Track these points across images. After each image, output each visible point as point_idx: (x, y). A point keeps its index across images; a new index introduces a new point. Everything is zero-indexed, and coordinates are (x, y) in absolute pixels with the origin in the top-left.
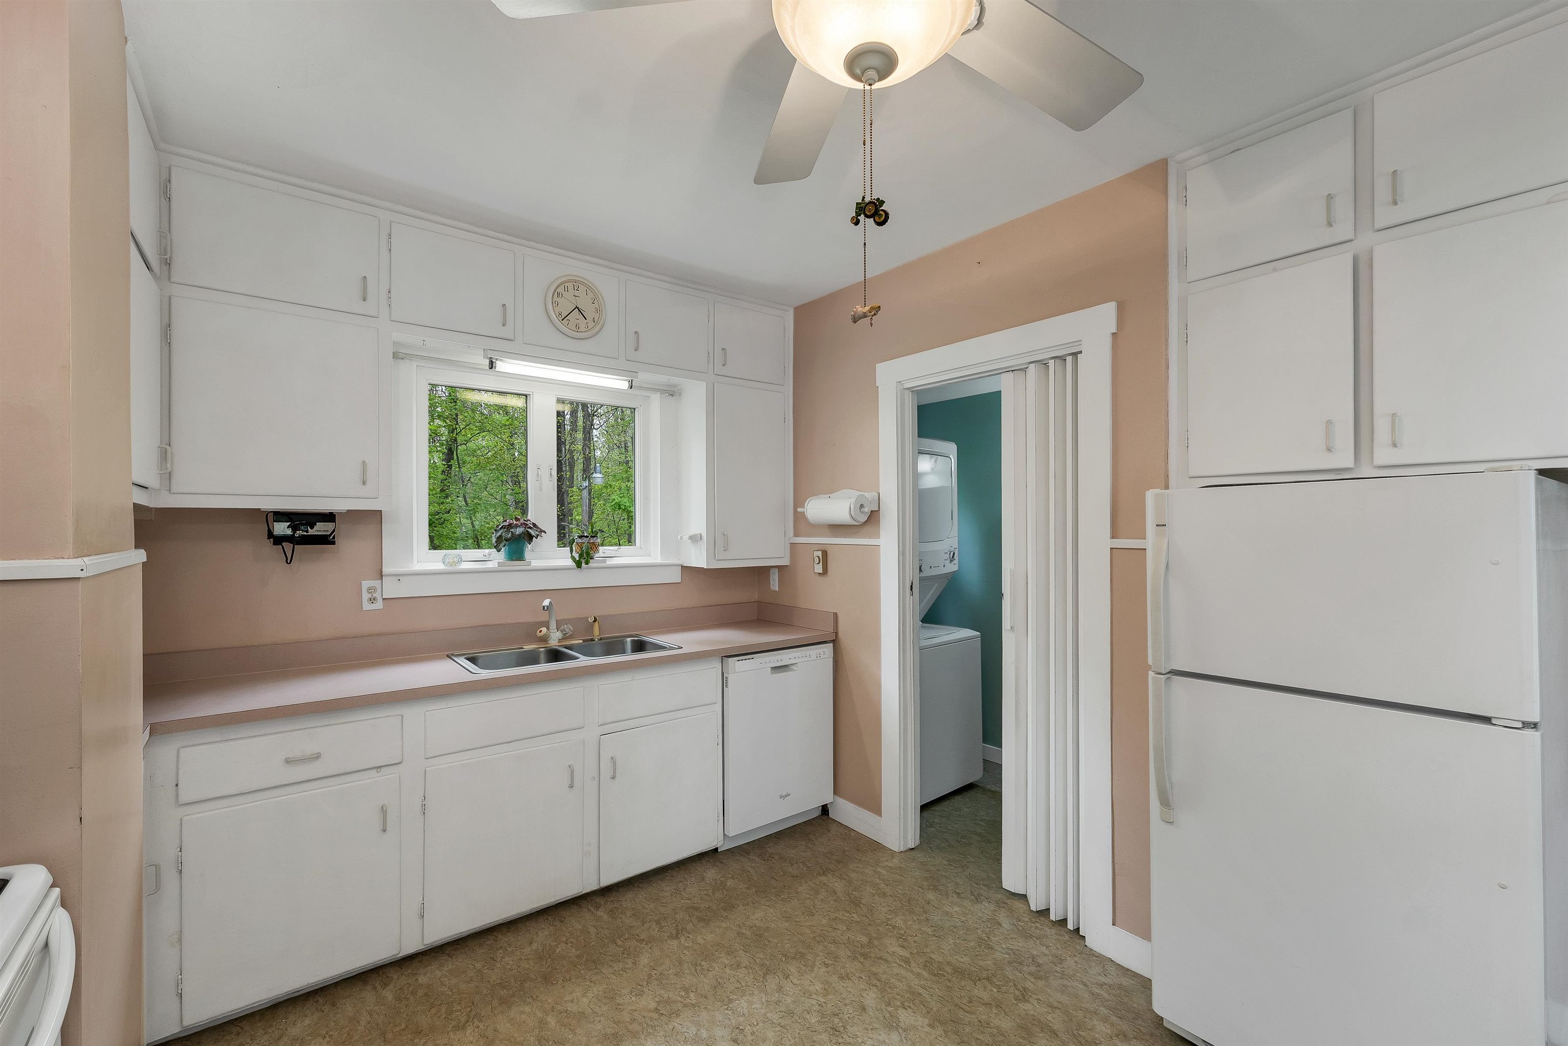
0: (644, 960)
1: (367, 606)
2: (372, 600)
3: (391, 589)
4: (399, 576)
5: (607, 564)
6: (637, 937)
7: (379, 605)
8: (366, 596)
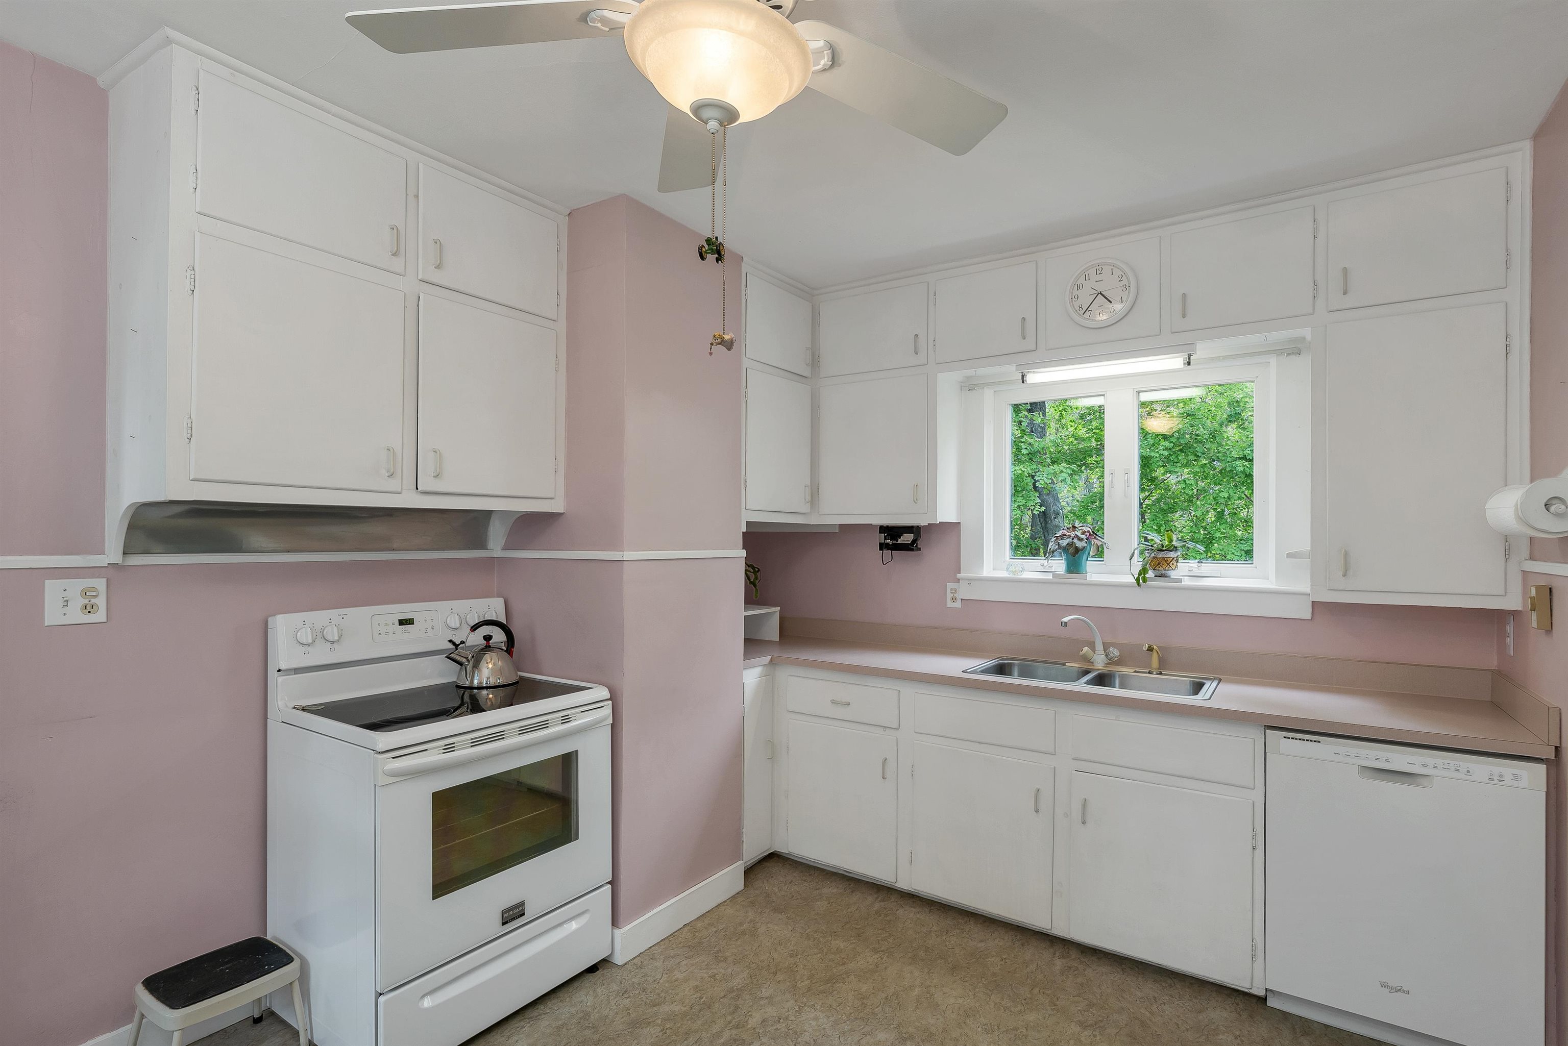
0: (1031, 1017)
1: (950, 604)
2: (954, 599)
3: (965, 592)
4: (970, 581)
5: (1183, 584)
6: (1055, 999)
7: (958, 604)
8: (949, 596)
